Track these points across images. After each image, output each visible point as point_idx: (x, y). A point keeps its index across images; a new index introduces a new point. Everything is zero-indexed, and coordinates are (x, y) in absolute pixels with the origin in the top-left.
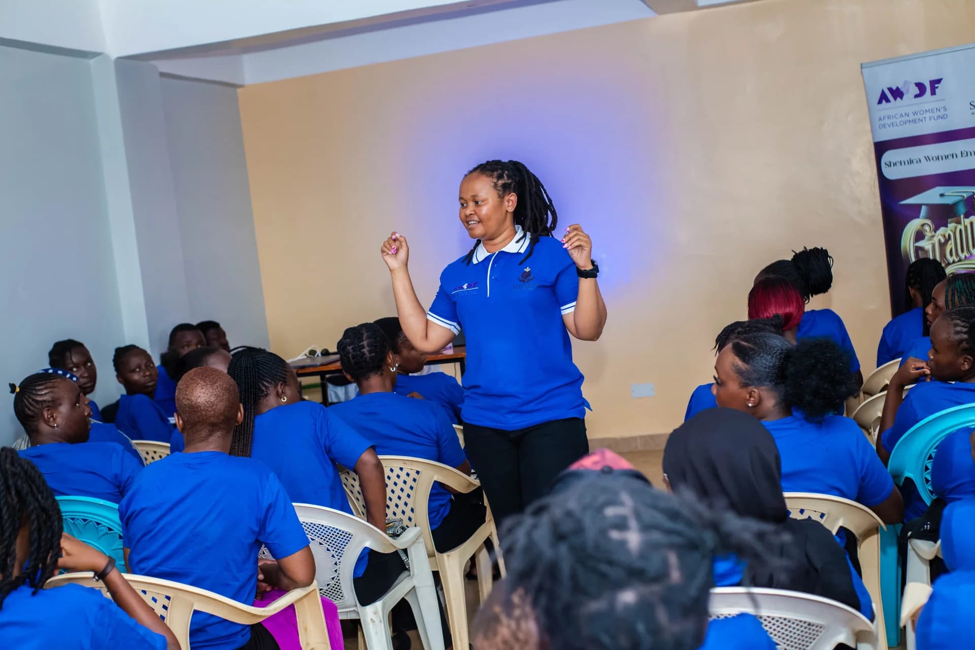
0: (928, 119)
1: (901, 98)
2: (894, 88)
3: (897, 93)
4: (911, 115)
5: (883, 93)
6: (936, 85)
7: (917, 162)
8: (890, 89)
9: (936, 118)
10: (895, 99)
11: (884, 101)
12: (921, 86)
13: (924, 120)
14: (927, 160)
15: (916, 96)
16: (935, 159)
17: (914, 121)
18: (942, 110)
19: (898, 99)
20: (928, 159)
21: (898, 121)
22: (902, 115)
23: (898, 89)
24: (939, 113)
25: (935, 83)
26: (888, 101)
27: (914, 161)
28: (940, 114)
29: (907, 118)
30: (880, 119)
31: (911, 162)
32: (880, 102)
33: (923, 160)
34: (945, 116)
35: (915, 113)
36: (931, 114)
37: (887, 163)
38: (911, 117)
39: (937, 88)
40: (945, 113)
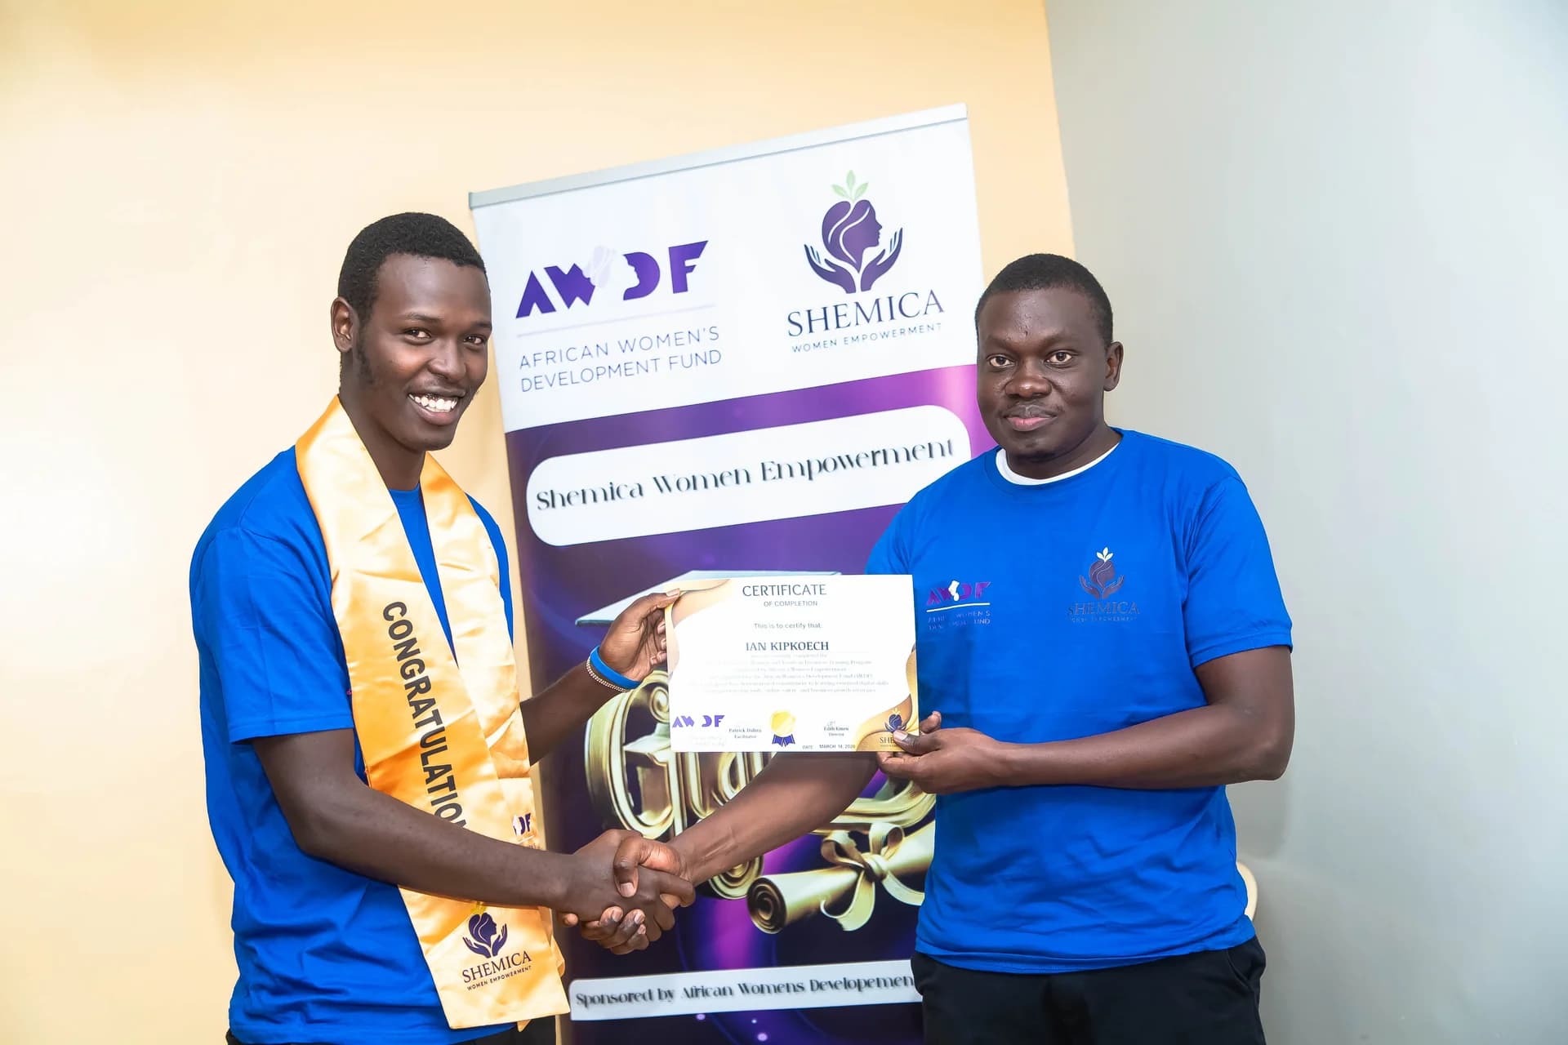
0: (663, 364)
1: (587, 301)
2: (566, 270)
3: (575, 285)
4: (614, 350)
5: (533, 281)
6: (688, 263)
7: (631, 494)
8: (553, 272)
9: (687, 362)
10: (569, 303)
11: (535, 307)
12: (641, 263)
13: (651, 365)
14: (661, 490)
15: (630, 294)
16: (684, 485)
17: (623, 369)
18: (705, 336)
19: (578, 301)
20: (662, 484)
21: (576, 368)
22: (586, 353)
23: (575, 269)
24: (695, 348)
25: (685, 255)
26: (547, 307)
27: (624, 492)
28: (701, 348)
29: (604, 361)
30: (525, 363)
31: (614, 493)
32: (524, 311)
33: (650, 488)
34: (715, 357)
35: (626, 346)
36: (675, 350)
37: (543, 497)
38: (616, 358)
39: (691, 268)
40: (715, 345)
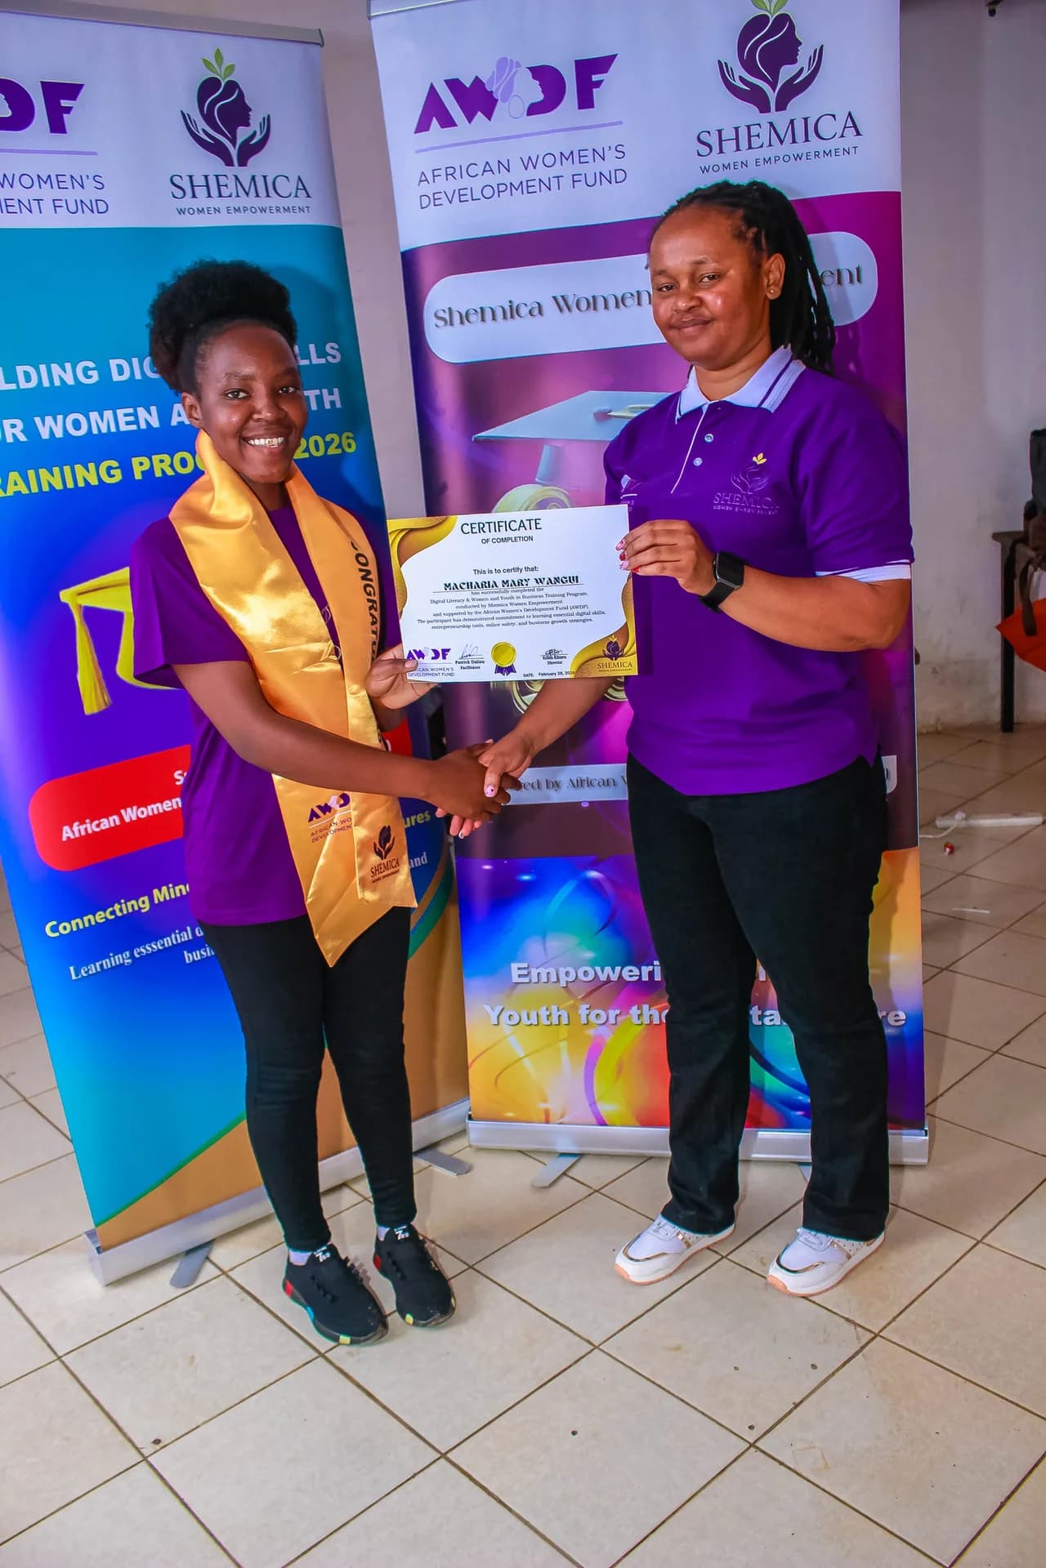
0: (566, 182)
1: (489, 115)
2: (467, 82)
3: (477, 98)
4: (516, 165)
5: (433, 93)
6: (595, 78)
7: (531, 313)
8: (454, 85)
9: (591, 181)
11: (435, 122)
12: (547, 77)
13: (554, 182)
14: (561, 310)
15: (534, 110)
16: (584, 305)
17: (525, 187)
18: (611, 155)
19: (480, 116)
20: (562, 303)
21: (477, 184)
22: (487, 168)
23: (478, 82)
24: (599, 166)
25: (590, 70)
26: (447, 122)
27: (524, 311)
28: (606, 167)
29: (506, 178)
30: (423, 179)
31: (513, 312)
32: (423, 126)
33: (550, 307)
34: (620, 176)
35: (529, 163)
36: (578, 168)
37: (441, 314)
38: (518, 175)
39: (598, 84)
40: (620, 164)
